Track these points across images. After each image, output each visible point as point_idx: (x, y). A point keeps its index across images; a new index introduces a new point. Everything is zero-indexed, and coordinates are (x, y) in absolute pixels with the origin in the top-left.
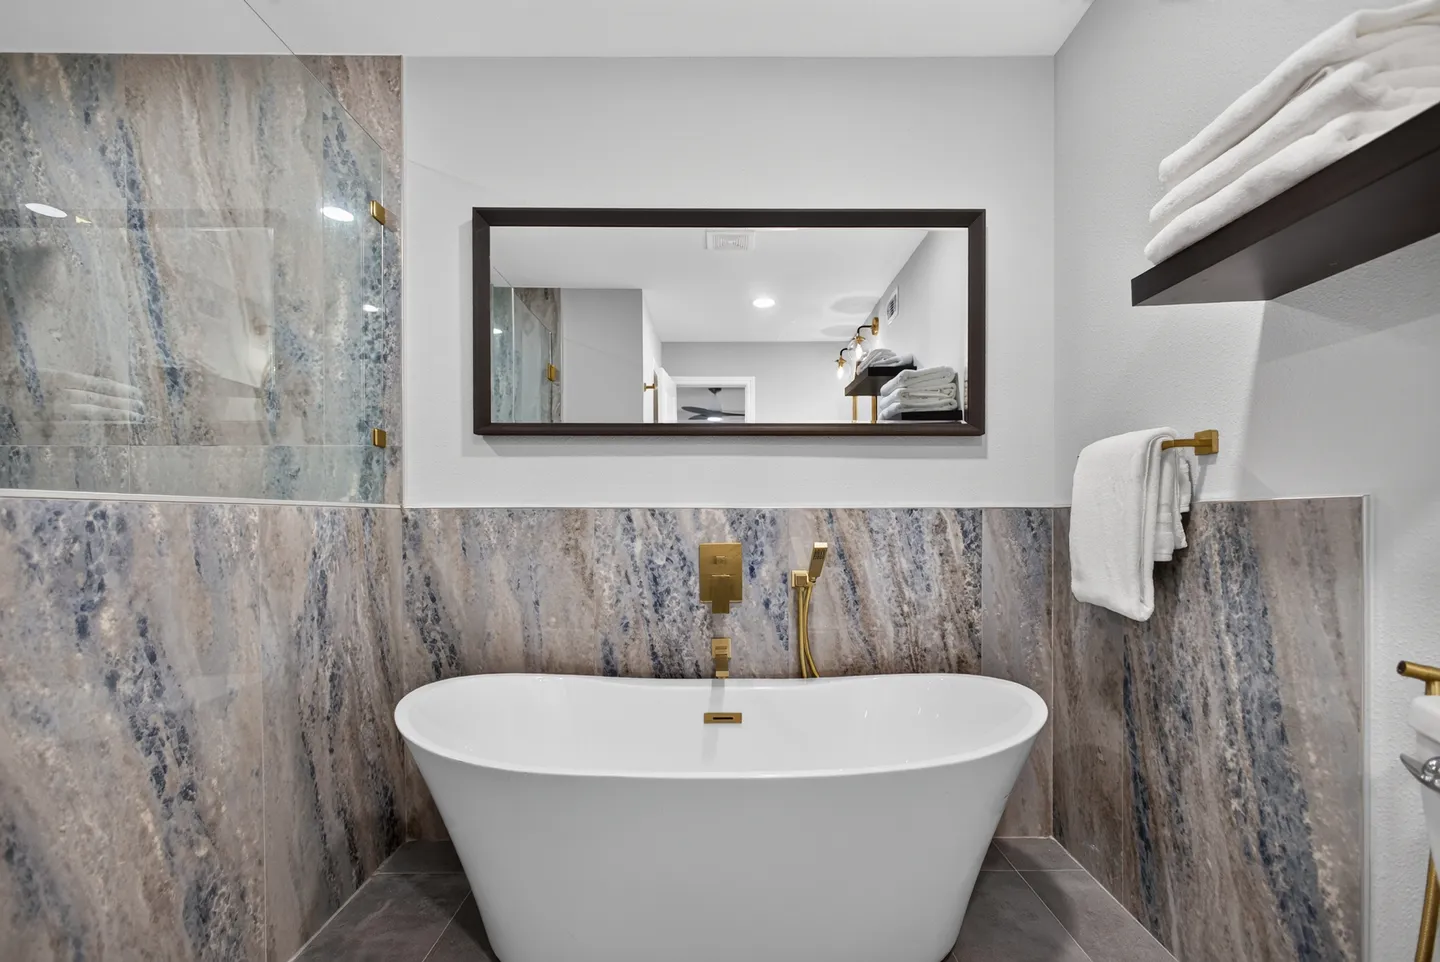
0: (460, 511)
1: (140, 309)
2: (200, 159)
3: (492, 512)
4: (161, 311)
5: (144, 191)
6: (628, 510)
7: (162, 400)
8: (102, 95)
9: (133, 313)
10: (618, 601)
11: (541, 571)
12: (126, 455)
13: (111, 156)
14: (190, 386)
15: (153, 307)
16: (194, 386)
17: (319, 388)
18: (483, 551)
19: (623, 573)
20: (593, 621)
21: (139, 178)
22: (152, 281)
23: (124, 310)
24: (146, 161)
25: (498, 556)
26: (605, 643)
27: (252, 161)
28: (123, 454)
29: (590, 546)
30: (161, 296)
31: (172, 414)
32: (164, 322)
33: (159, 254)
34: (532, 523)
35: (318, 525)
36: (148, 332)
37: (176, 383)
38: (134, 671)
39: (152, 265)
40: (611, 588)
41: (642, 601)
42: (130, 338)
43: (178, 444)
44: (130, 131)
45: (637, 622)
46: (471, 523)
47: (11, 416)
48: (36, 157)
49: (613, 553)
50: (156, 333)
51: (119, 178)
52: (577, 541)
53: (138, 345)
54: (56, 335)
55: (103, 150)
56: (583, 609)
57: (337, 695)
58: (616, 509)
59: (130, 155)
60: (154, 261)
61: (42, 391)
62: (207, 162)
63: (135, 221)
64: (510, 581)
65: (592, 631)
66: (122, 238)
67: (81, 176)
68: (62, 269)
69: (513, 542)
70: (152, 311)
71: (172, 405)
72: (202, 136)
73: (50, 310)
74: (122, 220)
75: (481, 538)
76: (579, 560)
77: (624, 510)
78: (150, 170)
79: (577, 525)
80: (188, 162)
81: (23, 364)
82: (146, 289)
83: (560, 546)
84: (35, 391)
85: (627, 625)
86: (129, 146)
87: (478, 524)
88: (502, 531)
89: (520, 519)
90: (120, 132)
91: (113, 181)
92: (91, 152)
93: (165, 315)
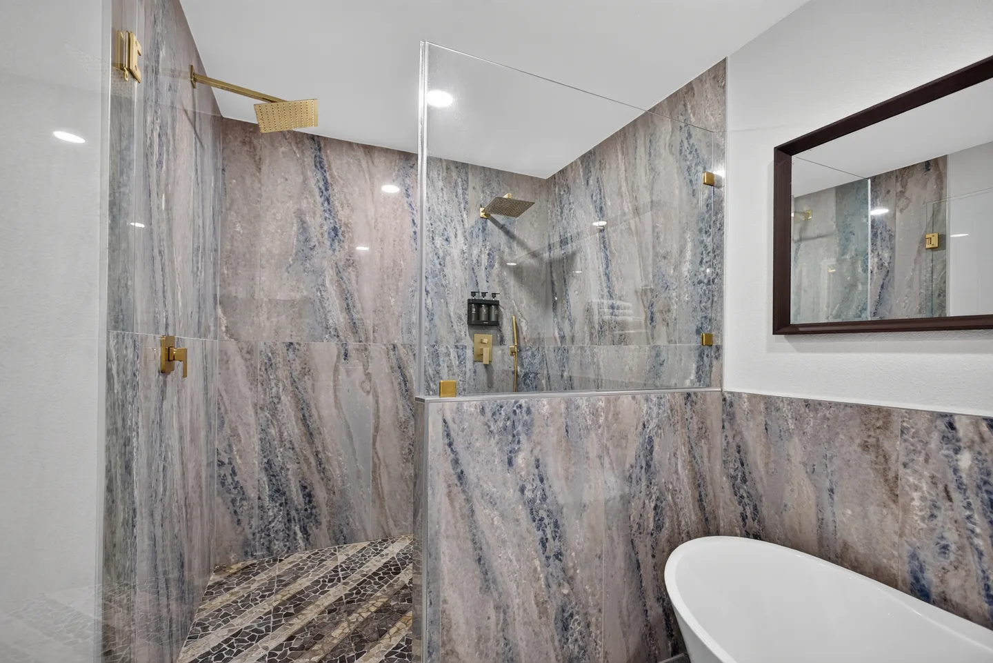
0: (765, 397)
1: (602, 273)
2: (625, 184)
3: (791, 401)
4: (609, 273)
5: (604, 211)
6: (951, 415)
8: (592, 169)
9: (600, 277)
10: (933, 516)
11: (837, 462)
13: (594, 198)
14: (618, 312)
15: (607, 271)
17: (675, 307)
18: (782, 433)
19: (941, 487)
20: (896, 527)
21: (603, 205)
22: (606, 257)
23: (597, 275)
24: (606, 196)
25: (796, 439)
26: (914, 556)
27: (646, 174)
28: (595, 349)
29: (896, 448)
30: (609, 265)
31: (612, 328)
32: (610, 278)
33: (609, 242)
34: (828, 415)
35: (647, 406)
36: (604, 285)
37: (613, 311)
38: (533, 486)
39: (607, 250)
40: (923, 499)
41: (970, 526)
42: (599, 290)
43: (614, 344)
44: (601, 182)
45: (961, 548)
46: (773, 408)
47: (564, 332)
49: (926, 461)
50: (607, 285)
51: (597, 208)
52: (878, 440)
53: (601, 293)
54: (577, 292)
55: (592, 196)
56: (885, 511)
57: (659, 520)
58: (932, 413)
59: (600, 194)
60: (607, 247)
61: (572, 320)
62: (628, 185)
64: (805, 465)
65: (896, 539)
66: (597, 238)
67: (585, 212)
68: (579, 260)
69: (809, 429)
70: (606, 274)
71: (612, 324)
72: (626, 171)
73: (575, 280)
75: (781, 422)
76: (881, 459)
77: (943, 415)
78: (607, 198)
79: (880, 423)
80: (620, 187)
82: (604, 262)
83: (858, 441)
84: (570, 320)
85: (945, 547)
86: (600, 190)
87: (778, 410)
88: (798, 419)
89: (816, 410)
90: (597, 184)
92: (589, 199)
93: (610, 275)
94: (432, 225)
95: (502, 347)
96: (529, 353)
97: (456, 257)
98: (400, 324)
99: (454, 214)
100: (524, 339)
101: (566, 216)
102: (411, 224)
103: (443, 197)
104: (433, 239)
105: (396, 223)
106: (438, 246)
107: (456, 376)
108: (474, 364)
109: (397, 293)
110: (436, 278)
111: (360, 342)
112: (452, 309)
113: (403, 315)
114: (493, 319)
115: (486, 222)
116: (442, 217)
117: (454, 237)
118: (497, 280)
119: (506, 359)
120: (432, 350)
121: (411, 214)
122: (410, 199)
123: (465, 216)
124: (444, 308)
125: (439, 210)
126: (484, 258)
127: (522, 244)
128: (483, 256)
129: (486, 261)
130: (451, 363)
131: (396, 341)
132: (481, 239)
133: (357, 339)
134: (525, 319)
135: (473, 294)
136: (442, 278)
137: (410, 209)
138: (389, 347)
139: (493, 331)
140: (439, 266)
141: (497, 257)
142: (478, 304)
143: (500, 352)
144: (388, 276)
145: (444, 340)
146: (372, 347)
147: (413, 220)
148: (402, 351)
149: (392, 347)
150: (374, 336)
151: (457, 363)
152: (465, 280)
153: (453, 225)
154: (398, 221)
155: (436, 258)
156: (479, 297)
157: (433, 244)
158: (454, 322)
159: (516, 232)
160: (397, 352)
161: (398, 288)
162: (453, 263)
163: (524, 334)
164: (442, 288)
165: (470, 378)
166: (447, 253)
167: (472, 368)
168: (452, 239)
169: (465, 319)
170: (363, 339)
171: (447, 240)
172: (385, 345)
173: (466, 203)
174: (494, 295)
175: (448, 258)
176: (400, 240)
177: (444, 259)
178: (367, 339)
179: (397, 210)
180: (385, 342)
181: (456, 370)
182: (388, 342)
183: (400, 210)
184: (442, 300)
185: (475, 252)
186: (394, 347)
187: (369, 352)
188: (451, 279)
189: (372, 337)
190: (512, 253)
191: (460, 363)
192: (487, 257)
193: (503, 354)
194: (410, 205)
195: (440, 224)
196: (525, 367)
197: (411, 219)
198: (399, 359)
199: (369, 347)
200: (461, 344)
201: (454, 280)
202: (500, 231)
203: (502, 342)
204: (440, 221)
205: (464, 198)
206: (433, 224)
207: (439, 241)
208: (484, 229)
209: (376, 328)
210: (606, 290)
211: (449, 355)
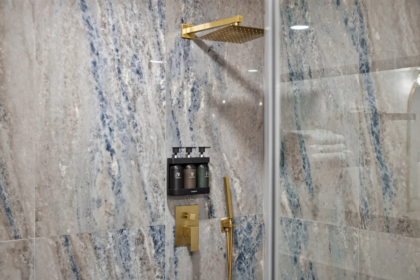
1: (366, 131)
2: (405, 15)
4: (379, 132)
5: (369, 46)
7: (379, 198)
9: (362, 134)
12: (357, 235)
13: (350, 24)
14: (397, 189)
15: (374, 129)
16: (399, 190)
21: (366, 36)
22: (374, 111)
23: (357, 131)
24: (371, 23)
28: (355, 234)
30: (379, 121)
31: (385, 209)
32: (380, 140)
33: (378, 90)
36: (370, 148)
37: (388, 186)
39: (374, 98)
42: (360, 152)
43: (388, 232)
44: (362, 5)
47: (298, 200)
48: (312, 33)
50: (376, 149)
51: (355, 39)
53: (365, 157)
55: (346, 22)
59: (361, 22)
60: (375, 96)
61: (313, 185)
62: (410, 17)
63: (364, 68)
66: (356, 81)
67: (334, 41)
68: (324, 106)
70: (373, 133)
71: (385, 202)
74: (356, 68)
78: (373, 30)
80: (397, 20)
81: (304, 167)
82: (370, 116)
84: (310, 185)
86: (361, 16)
90: (355, 7)
91: (352, 41)
92: (340, 24)
93: (381, 136)
94: (117, 51)
95: (211, 221)
96: (245, 225)
97: (150, 98)
98: (74, 204)
99: (147, 34)
100: (238, 205)
101: (299, 38)
102: (89, 50)
103: (132, 10)
104: (119, 72)
105: (68, 50)
106: (126, 82)
107: (152, 271)
108: (175, 250)
109: (70, 156)
110: (124, 130)
111: (16, 237)
112: (145, 173)
113: (80, 190)
114: (202, 185)
115: (189, 45)
116: (131, 38)
117: (147, 67)
118: (203, 126)
119: (216, 238)
120: (120, 236)
121: (88, 36)
122: (88, 13)
123: (162, 37)
124: (135, 173)
125: (127, 28)
126: (187, 94)
127: (234, 74)
128: (185, 93)
129: (190, 99)
130: (145, 253)
131: (69, 231)
132: (182, 68)
133: (13, 235)
134: (238, 178)
135: (176, 150)
136: (132, 129)
137: (87, 29)
138: (59, 240)
139: (199, 200)
140: (128, 112)
141: (203, 93)
142: (183, 165)
143: (209, 228)
144: (57, 133)
145: (136, 220)
146: (34, 245)
147: (92, 45)
148: (77, 244)
149: (64, 239)
150: (36, 225)
151: (153, 252)
152: (163, 128)
153: (146, 50)
154: (71, 47)
155: (123, 99)
156: (182, 154)
157: (120, 78)
158: (148, 192)
159: (226, 58)
160: (70, 247)
161: (70, 150)
162: (146, 104)
163: (238, 198)
164: (132, 145)
165: (170, 271)
166: (138, 92)
167: (173, 256)
168: (145, 70)
169: (163, 186)
170: (21, 233)
171: (138, 72)
172: (53, 238)
173: (163, 17)
174: (202, 150)
175: (140, 99)
176: (74, 77)
177: (134, 99)
178: (27, 232)
179: (70, 29)
180: (53, 233)
181: (152, 262)
182: (58, 233)
183: (73, 29)
184: (133, 162)
185: (175, 88)
186: (67, 240)
187: (30, 253)
188: (144, 130)
189: (34, 229)
190: (222, 87)
191: (157, 251)
192: (190, 94)
193: (212, 231)
194: (87, 21)
195: (128, 49)
196: (240, 245)
197: (88, 43)
198: (73, 258)
199: (30, 245)
200: (158, 223)
201: (148, 131)
202: (207, 56)
203: (211, 213)
204: (129, 44)
205: (160, 10)
206: (119, 49)
207: (127, 75)
208: (186, 54)
209: (40, 213)
210: (373, 156)
211: (143, 242)
